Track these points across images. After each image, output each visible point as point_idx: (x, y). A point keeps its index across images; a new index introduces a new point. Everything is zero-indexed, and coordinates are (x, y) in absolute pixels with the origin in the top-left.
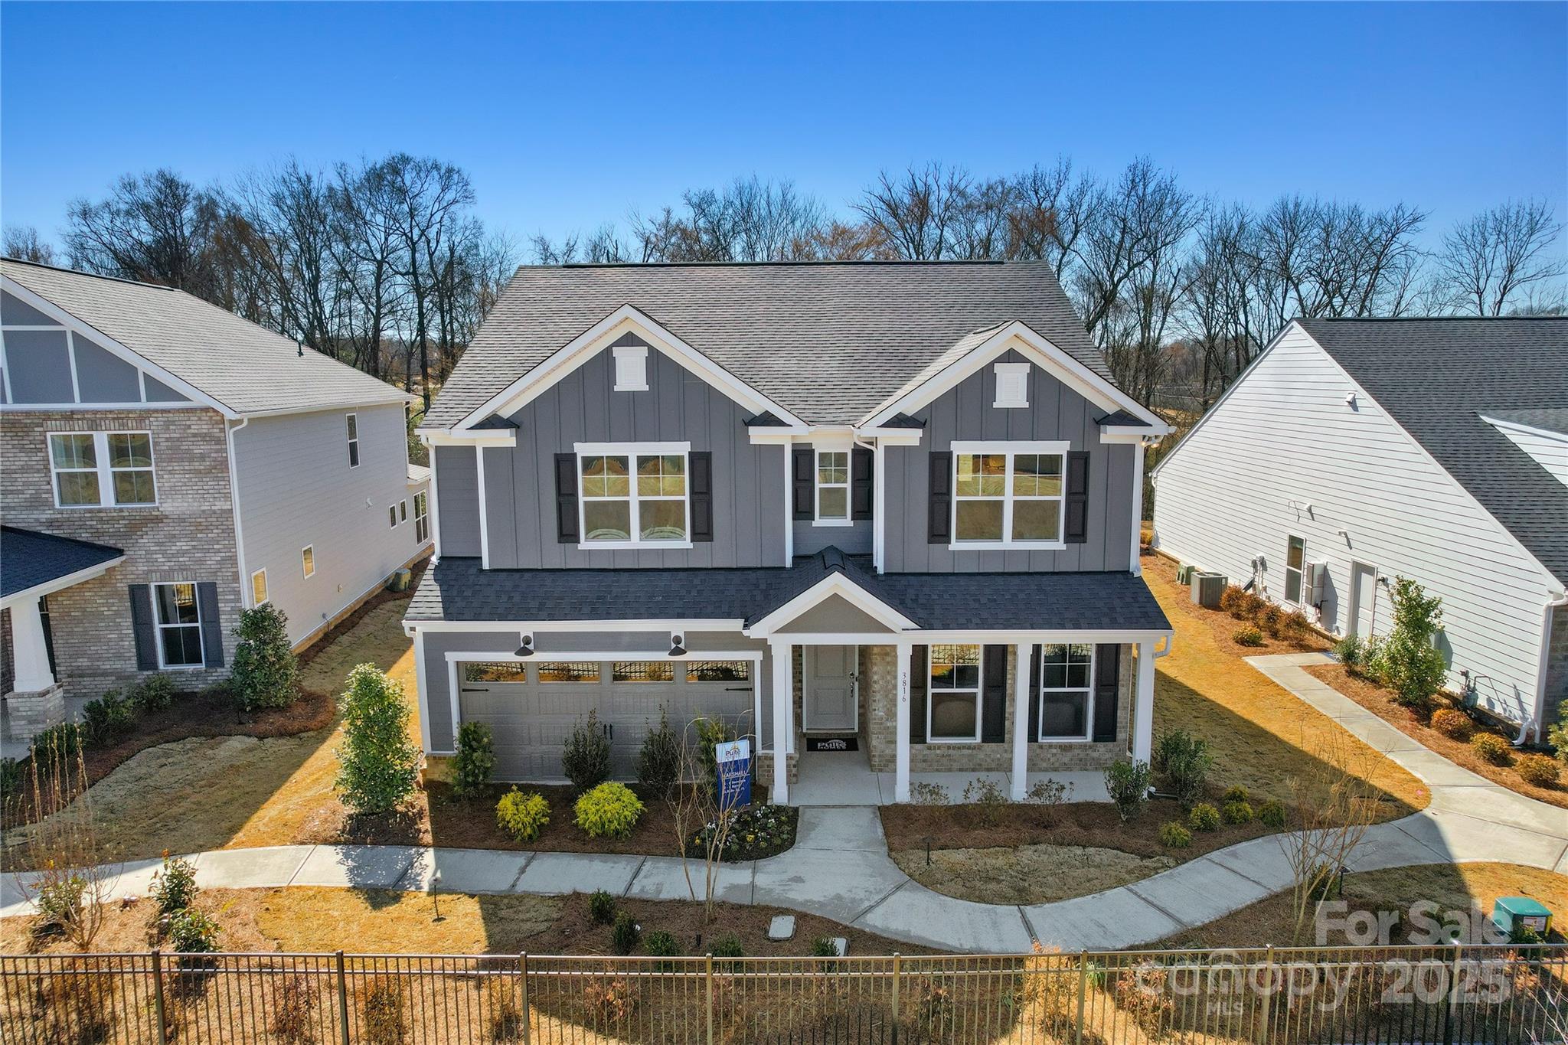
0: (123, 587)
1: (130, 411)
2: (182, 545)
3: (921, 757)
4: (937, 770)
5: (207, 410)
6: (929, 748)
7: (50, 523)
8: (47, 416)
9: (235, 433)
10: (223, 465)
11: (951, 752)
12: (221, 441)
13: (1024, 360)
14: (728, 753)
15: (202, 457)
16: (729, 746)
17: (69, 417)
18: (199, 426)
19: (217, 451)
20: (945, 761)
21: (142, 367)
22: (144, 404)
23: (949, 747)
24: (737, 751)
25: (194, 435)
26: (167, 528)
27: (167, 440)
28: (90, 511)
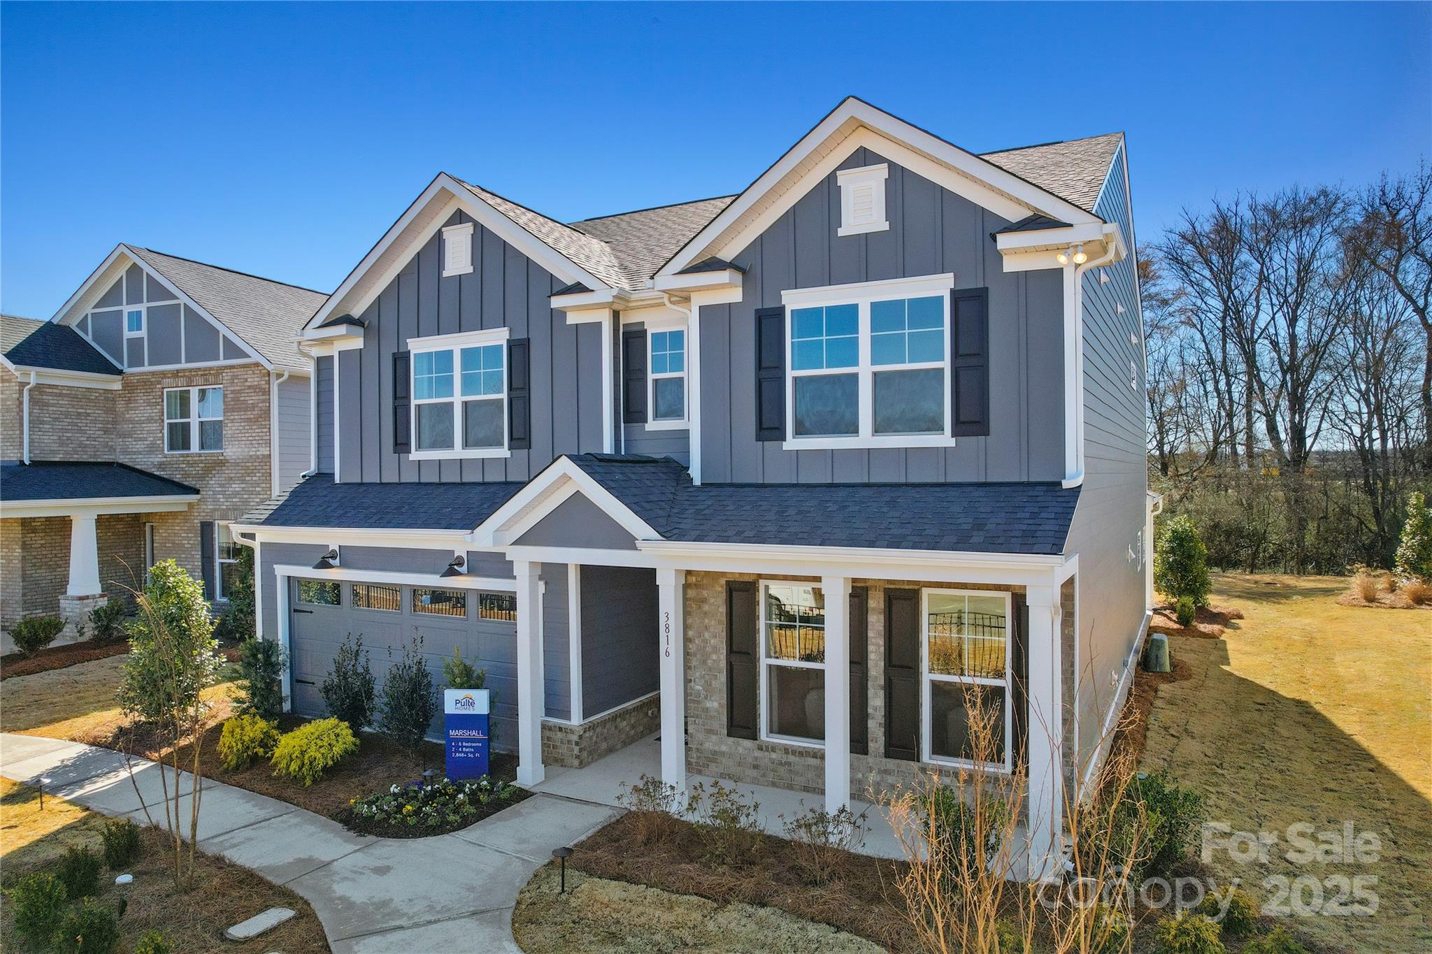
0: (197, 522)
1: (211, 369)
2: (236, 487)
3: (750, 760)
4: (774, 784)
5: (257, 365)
6: (760, 748)
7: (161, 466)
8: (164, 374)
9: (279, 385)
10: (267, 411)
11: (791, 758)
12: (267, 392)
13: (879, 159)
14: (457, 702)
15: (253, 407)
16: (461, 694)
17: (176, 374)
18: (253, 380)
19: (263, 401)
20: (782, 771)
21: (223, 331)
22: (222, 362)
23: (786, 750)
24: (471, 703)
25: (250, 387)
26: (228, 472)
27: (232, 392)
28: (182, 456)
